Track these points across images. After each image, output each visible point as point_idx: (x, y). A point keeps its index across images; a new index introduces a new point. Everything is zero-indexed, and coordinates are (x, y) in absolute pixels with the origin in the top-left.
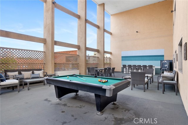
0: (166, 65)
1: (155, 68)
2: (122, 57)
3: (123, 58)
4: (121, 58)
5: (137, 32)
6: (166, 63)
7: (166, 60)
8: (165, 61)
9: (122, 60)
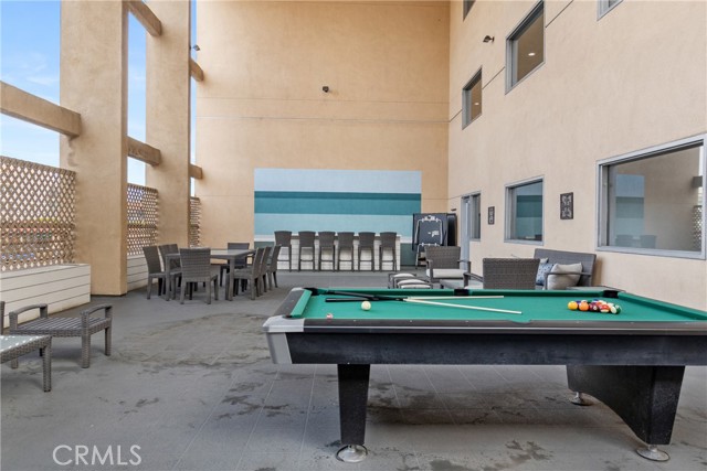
0: (435, 233)
1: (402, 244)
2: (258, 195)
3: (262, 200)
4: (252, 201)
5: (326, 89)
6: (433, 226)
7: (433, 214)
8: (433, 218)
9: (257, 210)
